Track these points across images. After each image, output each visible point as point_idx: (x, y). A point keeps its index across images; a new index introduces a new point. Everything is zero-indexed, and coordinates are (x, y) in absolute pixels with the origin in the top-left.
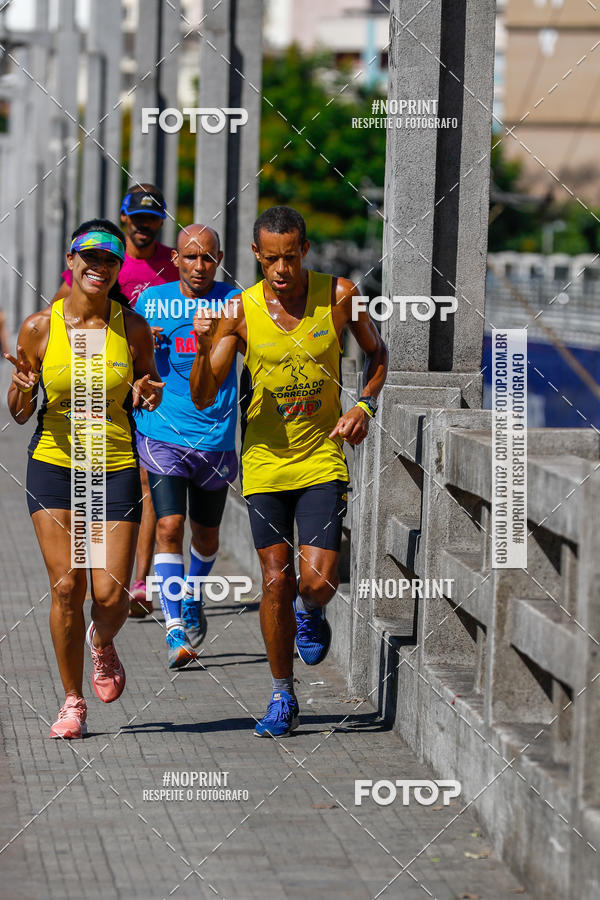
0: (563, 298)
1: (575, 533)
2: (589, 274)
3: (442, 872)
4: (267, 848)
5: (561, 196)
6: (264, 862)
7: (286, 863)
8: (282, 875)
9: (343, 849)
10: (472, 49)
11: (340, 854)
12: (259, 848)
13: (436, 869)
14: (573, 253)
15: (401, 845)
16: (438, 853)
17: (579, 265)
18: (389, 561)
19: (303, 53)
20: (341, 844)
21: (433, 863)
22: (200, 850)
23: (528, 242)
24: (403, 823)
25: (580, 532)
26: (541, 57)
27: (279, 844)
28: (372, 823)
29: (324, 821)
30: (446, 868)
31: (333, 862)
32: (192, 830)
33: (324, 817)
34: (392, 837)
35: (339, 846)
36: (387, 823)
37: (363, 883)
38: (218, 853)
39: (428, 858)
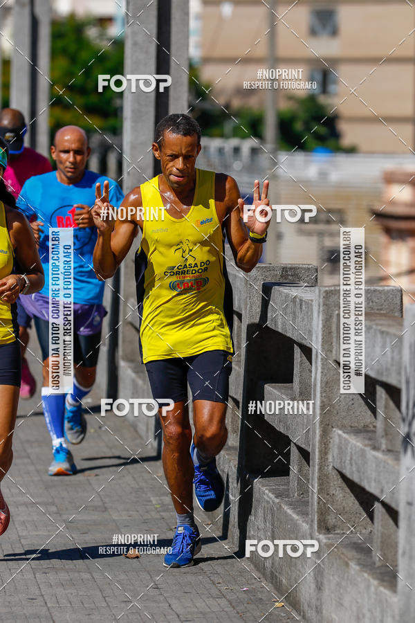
0: (237, 165)
1: (239, 307)
2: (254, 151)
3: (161, 513)
4: (56, 500)
5: (236, 103)
6: (54, 509)
7: (67, 509)
8: (64, 517)
9: (102, 501)
10: (176, 14)
11: (100, 504)
12: (51, 500)
13: (158, 512)
14: (244, 137)
15: (138, 497)
16: (160, 502)
17: (247, 145)
18: (130, 326)
19: (77, 18)
20: (101, 498)
21: (156, 508)
22: (15, 502)
23: (216, 131)
24: (138, 484)
25: (243, 306)
26: (221, 19)
27: (63, 498)
28: (119, 484)
29: (90, 484)
30: (164, 511)
31: (95, 508)
32: (10, 490)
33: (91, 481)
34: (131, 493)
35: (99, 499)
36: (129, 485)
37: (114, 520)
38: (26, 504)
39: (154, 505)
